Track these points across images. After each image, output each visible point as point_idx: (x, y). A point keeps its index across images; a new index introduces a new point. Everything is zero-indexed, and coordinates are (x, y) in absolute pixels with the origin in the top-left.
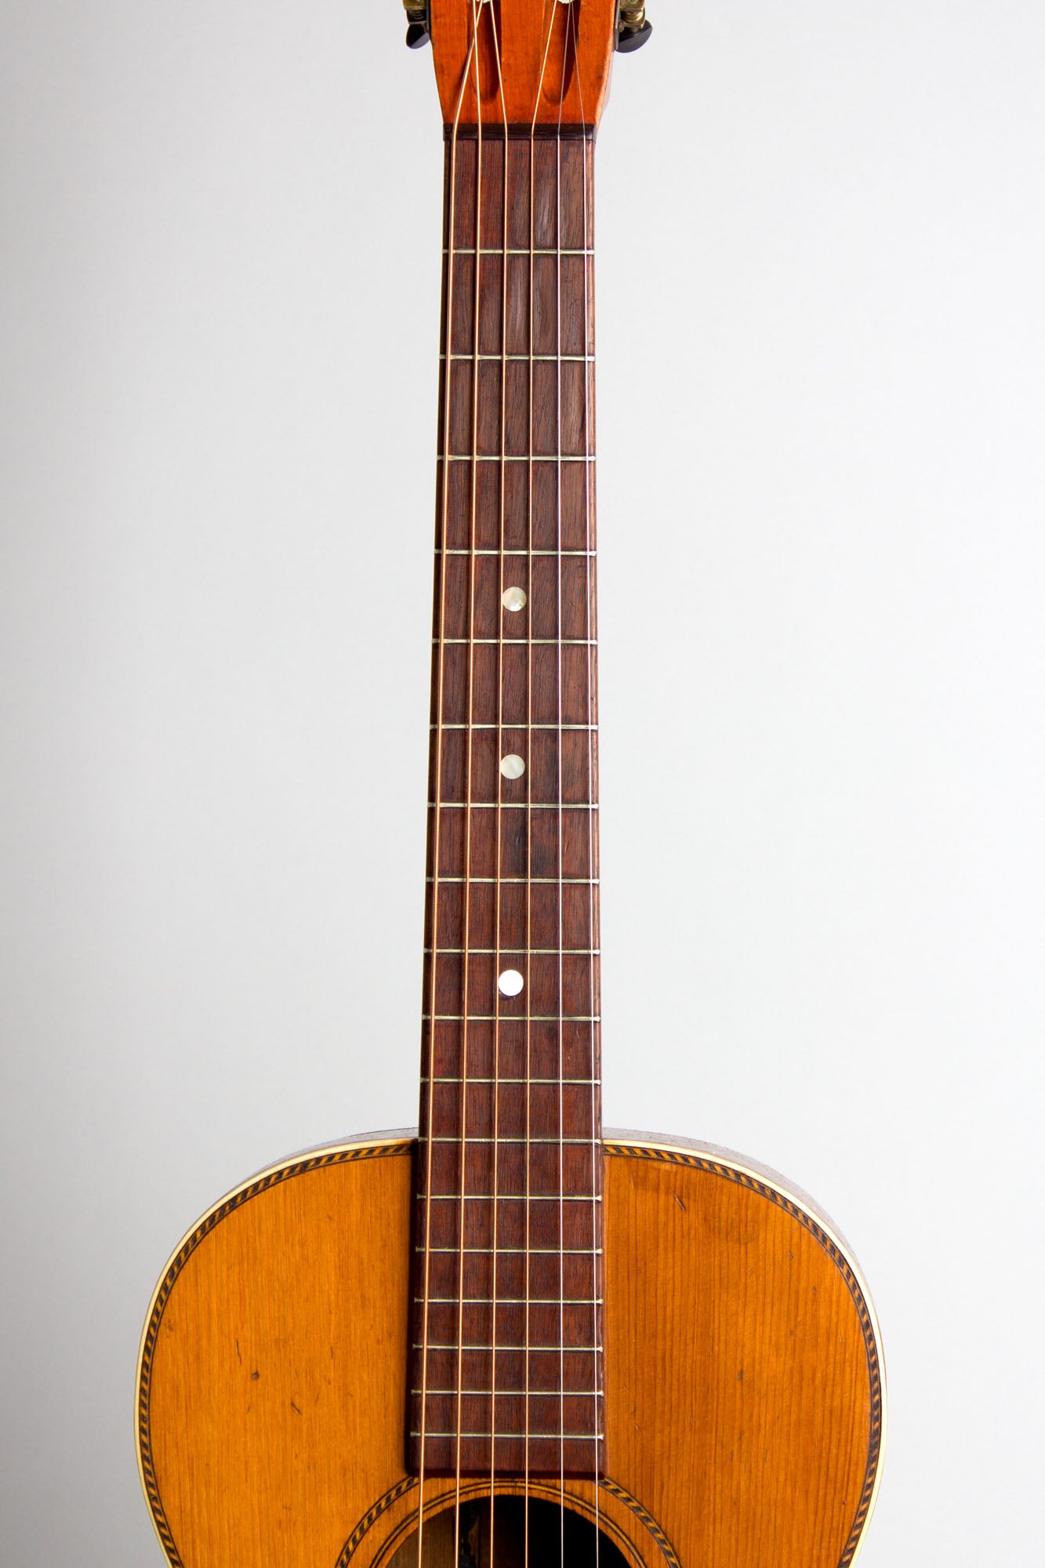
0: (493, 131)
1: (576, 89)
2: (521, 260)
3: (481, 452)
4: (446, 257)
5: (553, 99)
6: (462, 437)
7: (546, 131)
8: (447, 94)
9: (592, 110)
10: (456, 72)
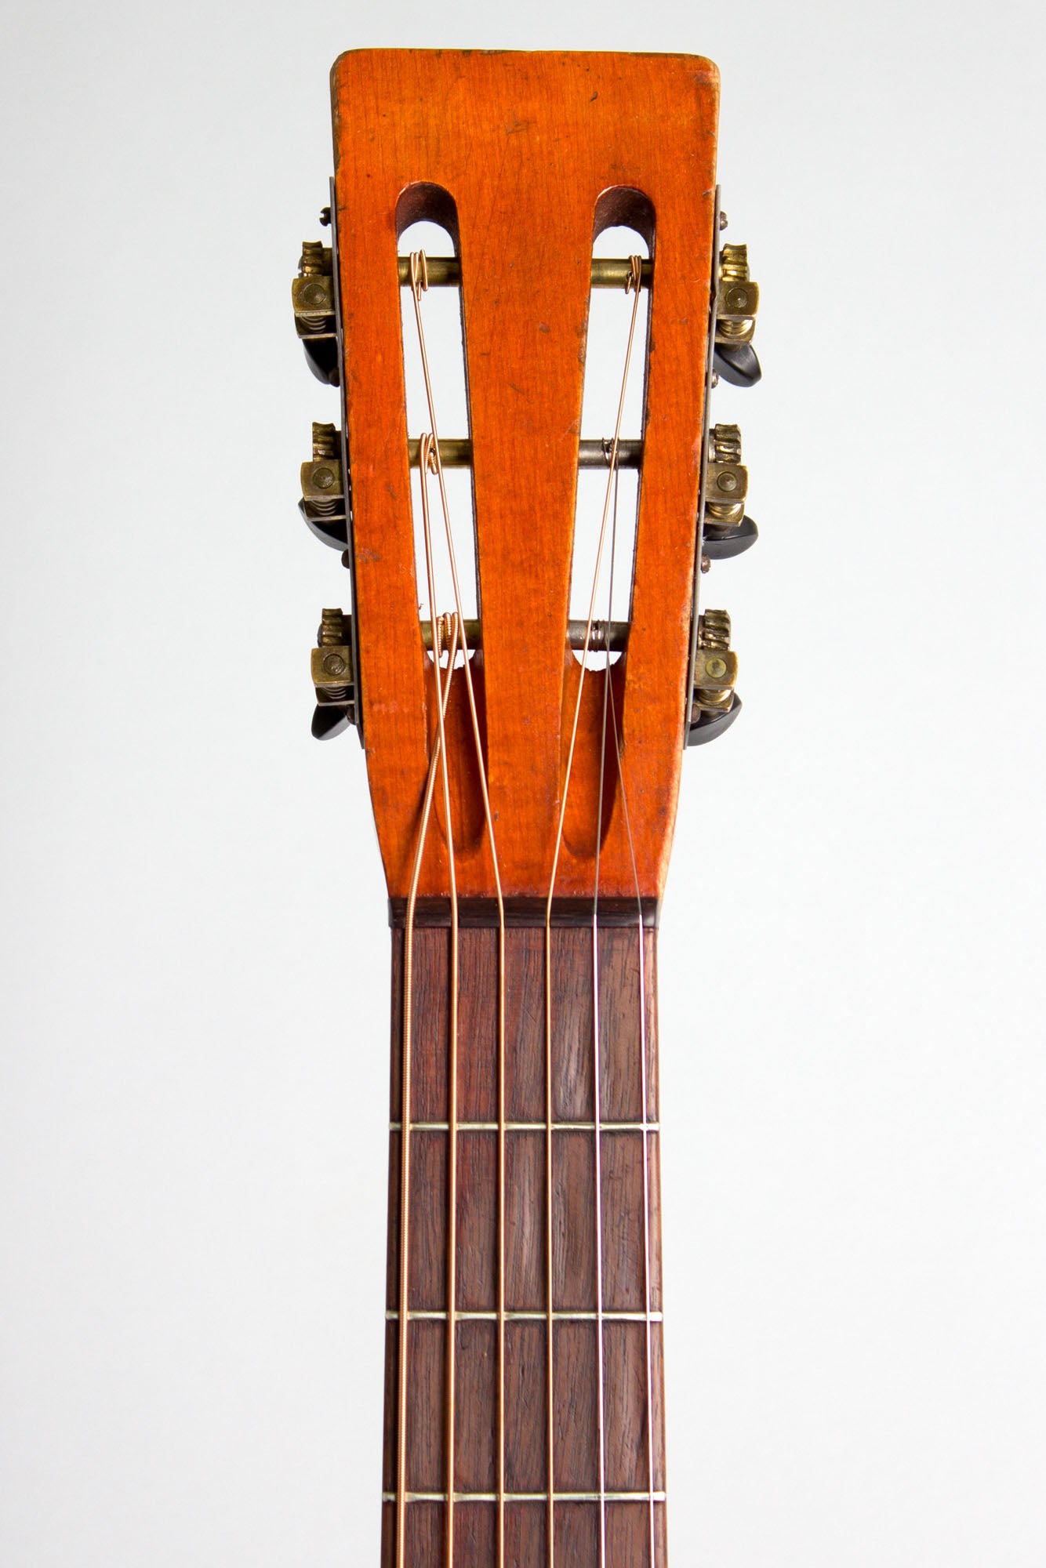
0: (479, 910)
1: (621, 829)
2: (530, 1140)
3: (462, 1488)
4: (396, 1138)
5: (583, 849)
6: (428, 1456)
7: (573, 911)
8: (395, 841)
9: (651, 867)
10: (410, 799)
